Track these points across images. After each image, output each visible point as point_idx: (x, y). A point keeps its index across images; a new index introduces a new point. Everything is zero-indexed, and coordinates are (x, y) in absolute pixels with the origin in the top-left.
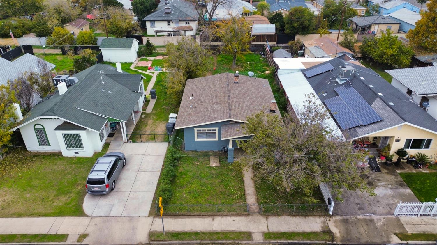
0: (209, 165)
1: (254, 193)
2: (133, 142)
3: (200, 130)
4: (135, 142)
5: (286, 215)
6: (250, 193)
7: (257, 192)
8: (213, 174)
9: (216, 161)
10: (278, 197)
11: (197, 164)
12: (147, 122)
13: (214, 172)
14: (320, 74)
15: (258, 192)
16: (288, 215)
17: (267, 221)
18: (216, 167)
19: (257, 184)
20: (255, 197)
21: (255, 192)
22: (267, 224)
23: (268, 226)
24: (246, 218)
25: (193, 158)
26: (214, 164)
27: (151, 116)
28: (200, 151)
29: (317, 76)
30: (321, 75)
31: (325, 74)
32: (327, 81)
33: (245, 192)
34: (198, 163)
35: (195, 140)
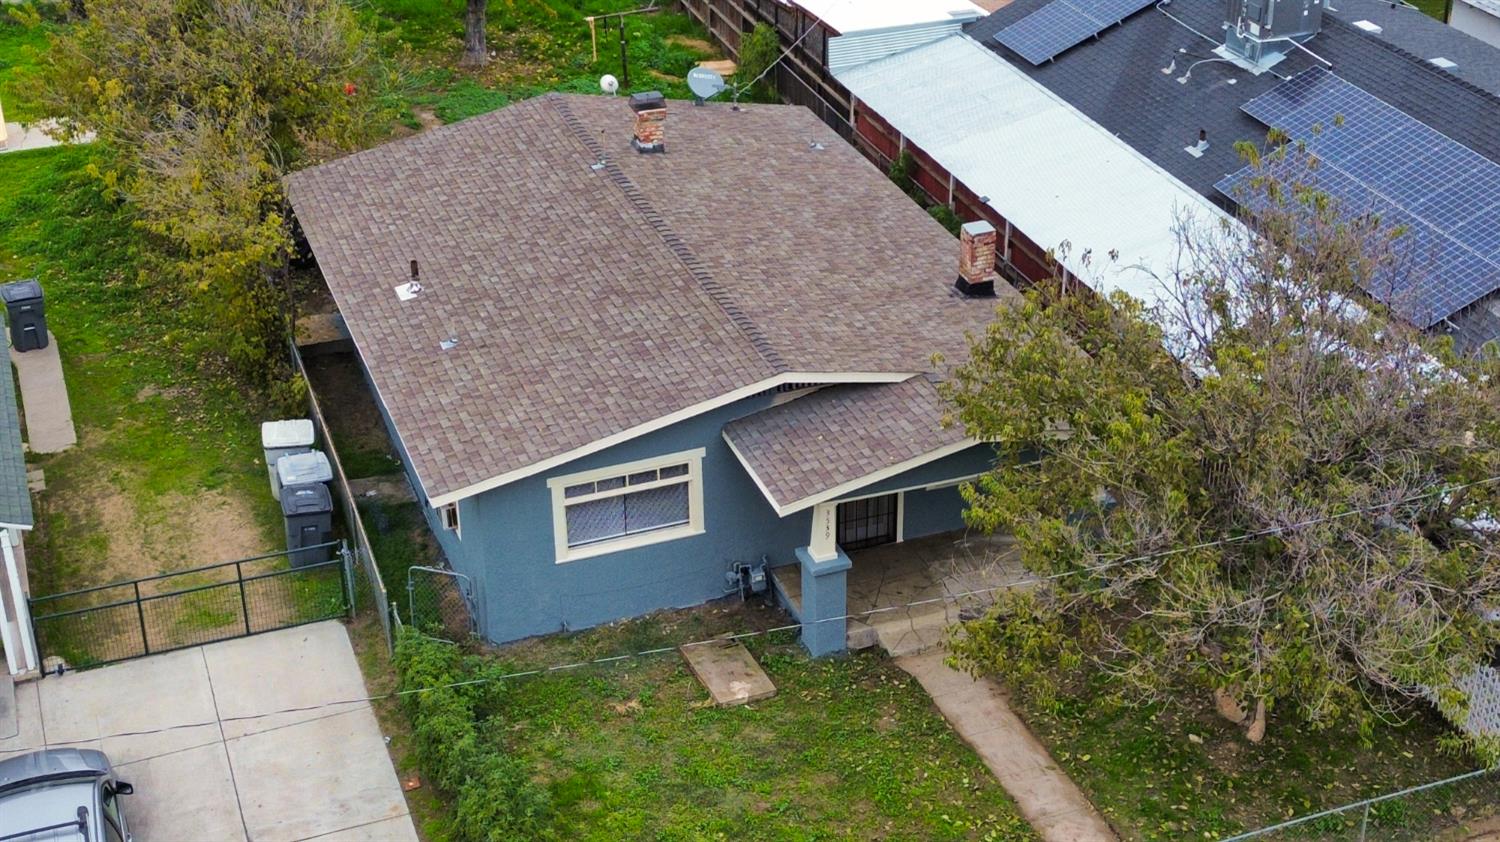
0: (707, 703)
1: (1072, 801)
2: (82, 664)
3: (587, 488)
4: (100, 664)
6: (1049, 808)
7: (1083, 790)
8: (762, 752)
9: (737, 666)
10: (1223, 789)
11: (630, 714)
12: (88, 514)
13: (765, 737)
14: (1102, 34)
15: (1093, 786)
18: (754, 701)
19: (1063, 747)
20: (1089, 821)
21: (1078, 796)
25: (577, 678)
26: (736, 686)
27: (94, 470)
28: (592, 630)
29: (1088, 51)
30: (1109, 37)
31: (1131, 31)
32: (1167, 71)
33: (1019, 811)
34: (634, 704)
35: (555, 560)
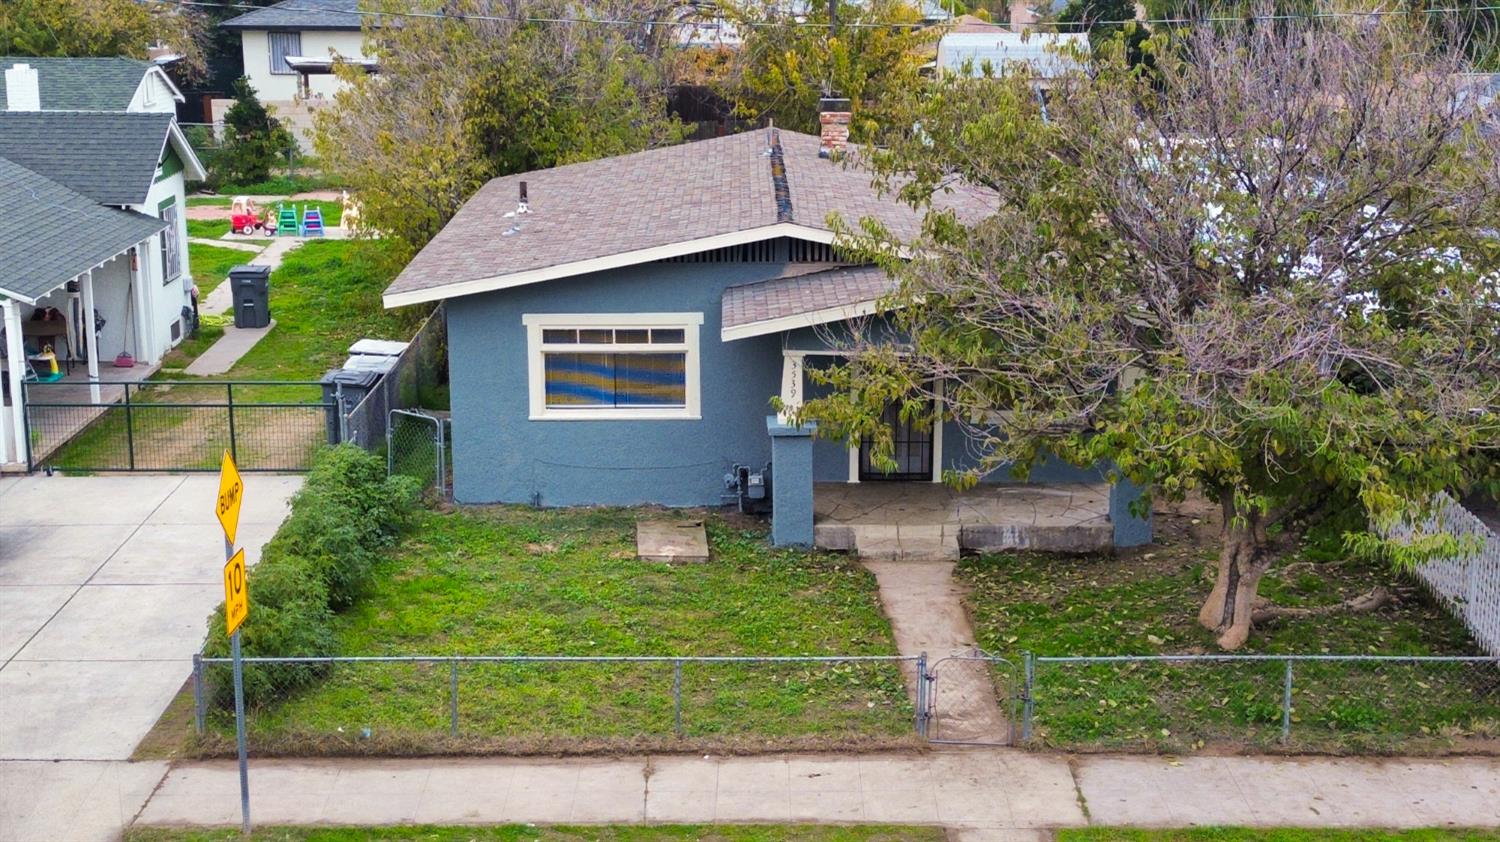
0: (627, 556)
2: (72, 471)
3: (568, 334)
4: (87, 473)
5: (1223, 753)
8: (653, 590)
9: (681, 538)
16: (1243, 754)
17: (1075, 776)
18: (677, 560)
22: (1079, 790)
23: (1082, 799)
24: (908, 765)
26: (668, 547)
28: (565, 508)
34: (551, 547)
35: (527, 412)
